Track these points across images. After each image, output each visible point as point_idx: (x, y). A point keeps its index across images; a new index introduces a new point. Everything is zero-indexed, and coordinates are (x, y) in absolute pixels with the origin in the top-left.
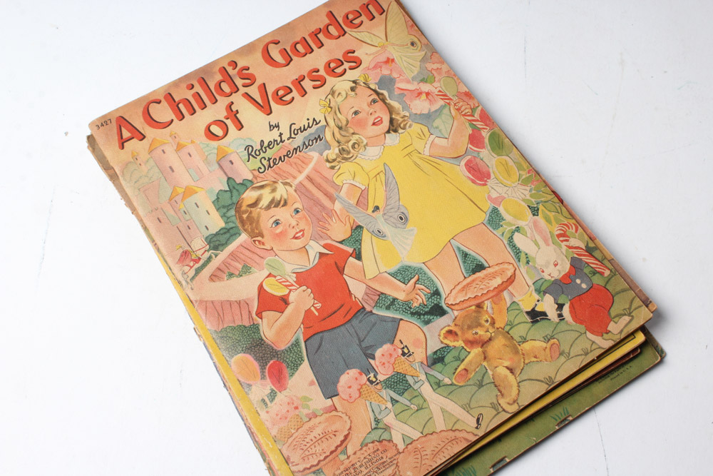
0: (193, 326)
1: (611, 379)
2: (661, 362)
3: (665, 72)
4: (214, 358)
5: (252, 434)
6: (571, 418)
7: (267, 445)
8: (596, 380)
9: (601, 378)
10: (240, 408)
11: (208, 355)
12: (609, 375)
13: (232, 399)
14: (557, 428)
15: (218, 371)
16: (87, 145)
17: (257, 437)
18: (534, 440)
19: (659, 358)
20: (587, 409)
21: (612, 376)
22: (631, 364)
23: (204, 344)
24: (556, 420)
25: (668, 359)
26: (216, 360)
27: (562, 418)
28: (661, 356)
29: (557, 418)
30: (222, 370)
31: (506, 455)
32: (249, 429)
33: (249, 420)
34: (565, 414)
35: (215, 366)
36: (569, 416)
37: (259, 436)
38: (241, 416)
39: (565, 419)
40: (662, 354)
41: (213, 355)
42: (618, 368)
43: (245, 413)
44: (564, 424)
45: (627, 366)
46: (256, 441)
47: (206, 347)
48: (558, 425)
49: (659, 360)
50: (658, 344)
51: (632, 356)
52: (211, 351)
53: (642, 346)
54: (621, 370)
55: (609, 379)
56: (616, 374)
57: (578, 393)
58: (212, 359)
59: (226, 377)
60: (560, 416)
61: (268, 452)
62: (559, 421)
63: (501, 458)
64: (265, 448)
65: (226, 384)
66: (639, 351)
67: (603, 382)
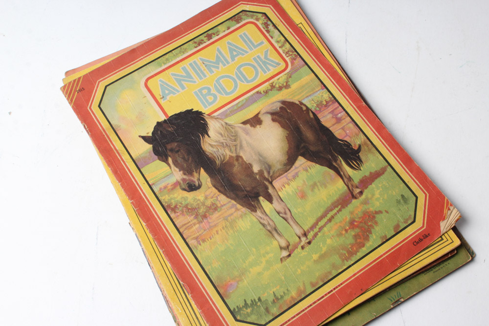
0: (129, 221)
1: (434, 272)
2: (472, 260)
4: (142, 245)
5: (167, 302)
6: (402, 300)
7: (178, 310)
8: (423, 272)
9: (426, 271)
11: (139, 243)
12: (432, 269)
13: (154, 275)
14: (392, 306)
15: (145, 255)
18: (375, 314)
20: (415, 293)
21: (434, 270)
22: (449, 261)
24: (392, 301)
25: (477, 258)
26: (143, 247)
27: (396, 300)
28: (472, 257)
29: (393, 299)
30: (147, 255)
32: (165, 298)
33: (165, 291)
34: (398, 297)
35: (143, 251)
36: (400, 299)
37: (172, 304)
38: (159, 288)
39: (398, 300)
40: (472, 255)
41: (142, 243)
42: (439, 264)
43: (163, 286)
44: (397, 304)
45: (446, 263)
46: (169, 306)
48: (393, 304)
49: (470, 259)
50: (470, 247)
51: (450, 256)
52: (140, 240)
53: (458, 249)
54: (441, 266)
55: (432, 272)
56: (437, 268)
57: (409, 282)
59: (150, 259)
60: (394, 298)
61: (178, 315)
62: (394, 301)
64: (176, 312)
65: (150, 264)
66: (456, 252)
67: (428, 274)
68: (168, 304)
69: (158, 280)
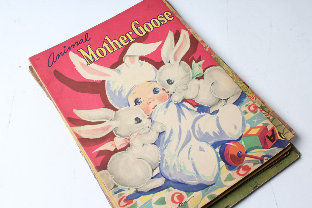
0: (79, 150)
1: (277, 167)
2: (299, 158)
3: (291, 30)
6: (259, 186)
8: (270, 167)
9: (272, 166)
10: (102, 187)
11: (87, 163)
13: (99, 183)
14: (253, 190)
15: (92, 170)
16: (29, 70)
17: (111, 200)
18: (242, 197)
19: (298, 156)
20: (266, 181)
22: (285, 159)
23: (85, 158)
24: (252, 187)
25: (302, 157)
31: (230, 204)
32: (107, 196)
35: (90, 168)
36: (257, 185)
37: (112, 200)
38: (103, 191)
39: (256, 186)
40: (299, 154)
42: (279, 161)
44: (256, 189)
46: (110, 202)
48: (253, 189)
50: (297, 150)
51: (285, 156)
53: (290, 151)
54: (281, 163)
55: (276, 166)
56: (279, 164)
57: (262, 174)
58: (89, 165)
59: (95, 173)
60: (254, 185)
63: (227, 205)
64: (114, 205)
65: (96, 176)
66: (289, 153)
67: (273, 168)
68: (109, 200)
69: (101, 186)
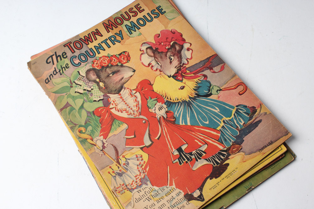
0: (78, 149)
1: (271, 169)
2: (295, 159)
4: (88, 163)
5: (106, 198)
6: (253, 187)
7: (113, 203)
8: (265, 169)
9: (266, 168)
10: (100, 187)
11: (85, 163)
12: (270, 167)
13: (96, 182)
14: (247, 192)
15: (90, 170)
16: (27, 67)
17: (108, 200)
18: (237, 197)
19: (293, 158)
20: (260, 183)
21: (272, 167)
22: (281, 161)
23: (83, 157)
24: (247, 188)
25: (297, 158)
26: (88, 165)
27: (249, 187)
28: (294, 157)
30: (91, 169)
31: (224, 205)
32: (104, 196)
33: (104, 192)
34: (250, 186)
35: (88, 167)
38: (101, 190)
39: (251, 188)
40: (294, 156)
41: (87, 162)
43: (102, 189)
44: (250, 190)
45: (279, 162)
46: (108, 201)
47: (84, 159)
48: (247, 190)
49: (293, 159)
50: (293, 152)
51: (281, 158)
52: (86, 160)
53: (285, 153)
54: (276, 164)
55: (270, 168)
56: (273, 166)
57: (256, 176)
58: (87, 164)
59: (93, 172)
60: (248, 186)
61: (113, 207)
62: (248, 189)
63: (221, 206)
64: (112, 205)
65: (94, 175)
66: (284, 155)
67: (268, 170)
68: (107, 199)
69: (99, 185)
